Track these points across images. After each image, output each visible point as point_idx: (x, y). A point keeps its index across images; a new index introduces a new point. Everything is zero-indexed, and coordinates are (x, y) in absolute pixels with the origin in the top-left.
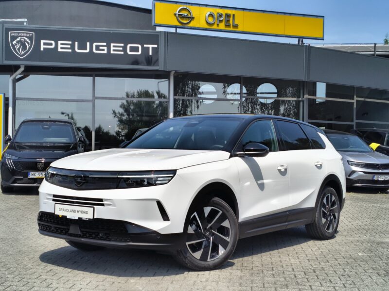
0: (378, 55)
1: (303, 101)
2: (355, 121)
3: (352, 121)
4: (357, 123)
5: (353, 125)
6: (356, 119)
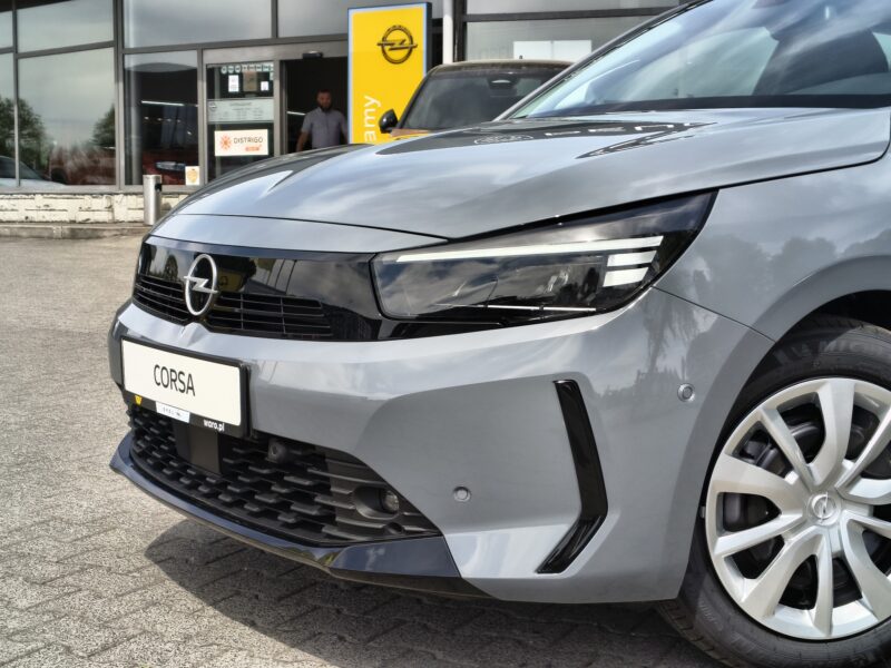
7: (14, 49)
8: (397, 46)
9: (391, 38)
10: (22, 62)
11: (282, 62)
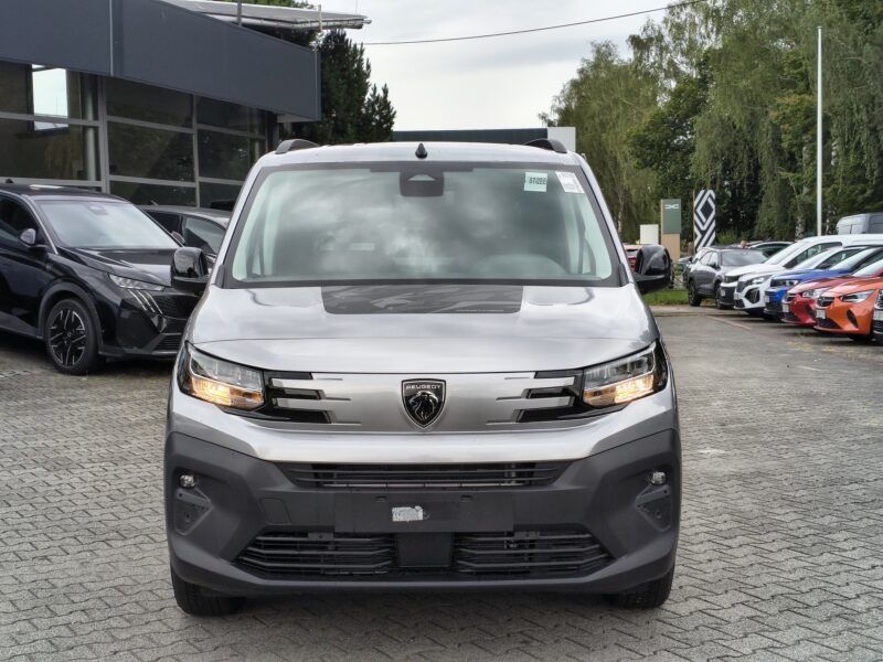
0: (245, 25)
1: (96, 129)
2: (199, 179)
3: (192, 180)
4: (201, 184)
5: (194, 189)
6: (201, 175)
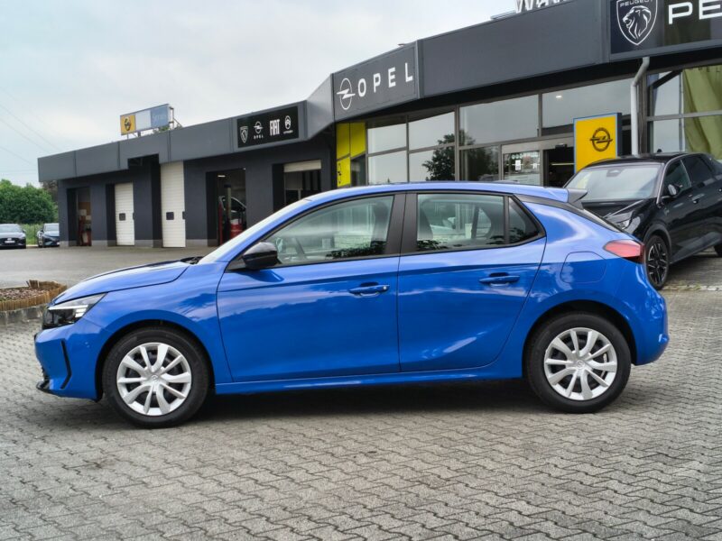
7: (407, 148)
8: (601, 140)
9: (597, 136)
10: (411, 155)
11: (544, 151)
